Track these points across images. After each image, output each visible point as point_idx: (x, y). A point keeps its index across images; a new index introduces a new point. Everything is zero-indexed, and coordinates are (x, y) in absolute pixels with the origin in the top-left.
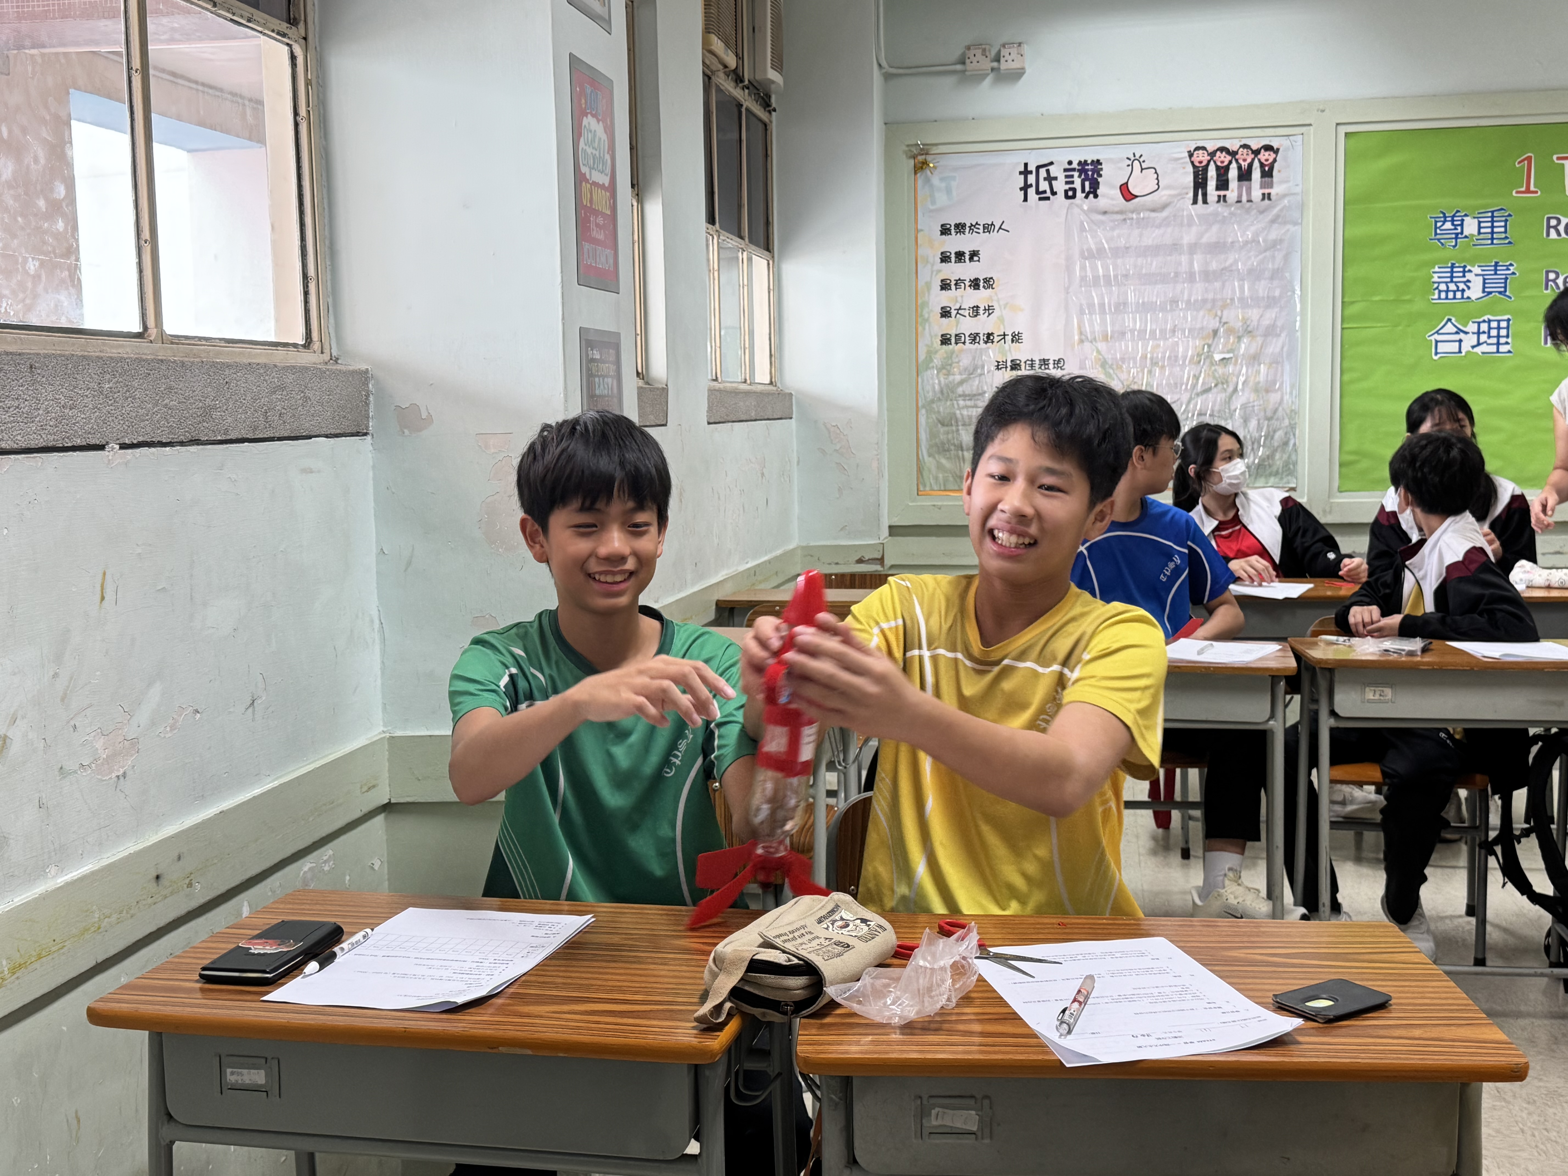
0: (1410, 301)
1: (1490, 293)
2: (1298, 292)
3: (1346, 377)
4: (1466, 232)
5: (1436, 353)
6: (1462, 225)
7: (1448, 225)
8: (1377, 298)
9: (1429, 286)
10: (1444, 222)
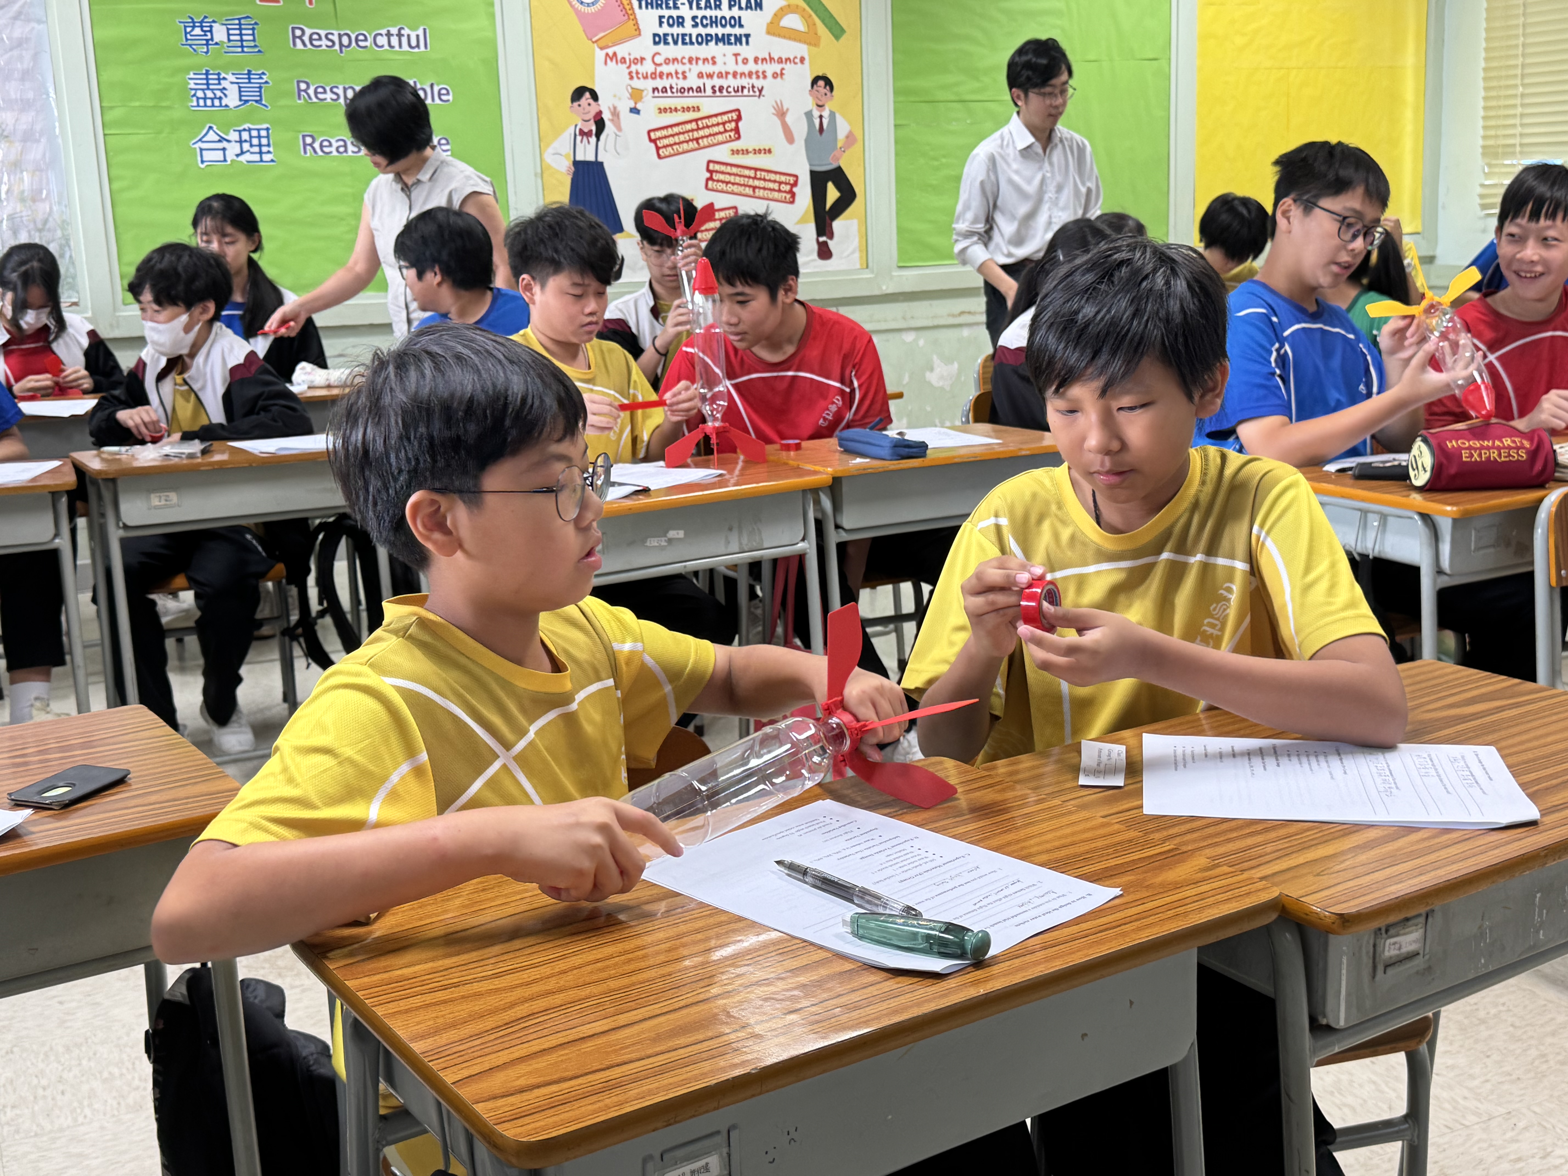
0: (168, 108)
1: (246, 101)
2: (52, 94)
3: (116, 185)
4: (216, 40)
5: (202, 162)
6: (211, 31)
7: (197, 31)
8: (137, 104)
9: (185, 93)
10: (194, 27)
